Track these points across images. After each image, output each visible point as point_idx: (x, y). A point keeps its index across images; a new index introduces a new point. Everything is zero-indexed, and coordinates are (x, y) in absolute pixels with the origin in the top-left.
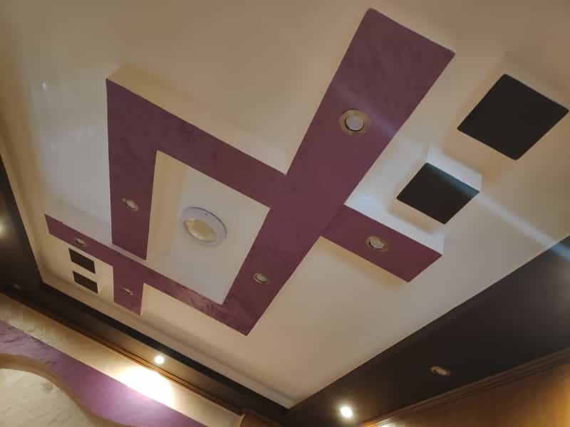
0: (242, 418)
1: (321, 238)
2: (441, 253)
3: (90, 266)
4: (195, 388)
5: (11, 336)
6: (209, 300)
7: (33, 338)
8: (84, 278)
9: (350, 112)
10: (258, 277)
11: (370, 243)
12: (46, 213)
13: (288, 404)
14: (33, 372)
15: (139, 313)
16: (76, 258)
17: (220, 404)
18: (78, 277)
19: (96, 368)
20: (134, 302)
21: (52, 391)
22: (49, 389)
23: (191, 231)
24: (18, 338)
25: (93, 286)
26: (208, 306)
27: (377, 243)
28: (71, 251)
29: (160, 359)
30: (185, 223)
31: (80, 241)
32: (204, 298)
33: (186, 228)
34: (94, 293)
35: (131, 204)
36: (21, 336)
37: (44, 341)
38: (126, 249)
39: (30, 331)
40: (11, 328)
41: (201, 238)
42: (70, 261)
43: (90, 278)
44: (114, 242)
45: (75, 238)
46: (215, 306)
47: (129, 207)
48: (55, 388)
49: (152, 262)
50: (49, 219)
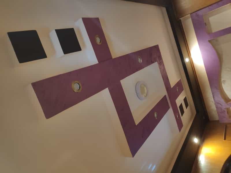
0: (181, 19)
1: (113, 57)
2: (81, 19)
3: (181, 106)
4: (185, 41)
5: (219, 106)
6: (159, 67)
7: (214, 100)
8: (185, 104)
9: (75, 91)
10: (140, 61)
11: (100, 42)
12: (179, 133)
13: (164, 9)
14: (223, 90)
15: (180, 80)
16: (182, 112)
17: (183, 30)
18: (187, 105)
19: (206, 74)
20: (179, 84)
21: (224, 80)
22: (224, 81)
23: (146, 93)
24: (218, 103)
25: (185, 100)
26: (161, 65)
27: (98, 40)
28: (182, 115)
29: (187, 60)
30: (146, 96)
31: (178, 116)
32: (160, 68)
33: (147, 95)
34: (186, 97)
35: (156, 115)
36: (217, 103)
37: (212, 96)
38: (168, 103)
39: (213, 102)
40: (217, 107)
41: (145, 88)
42: (185, 112)
43: (184, 103)
44: (169, 108)
45: (178, 118)
46: (159, 63)
47: (157, 114)
48: (222, 80)
49: (164, 93)
50: (180, 130)
